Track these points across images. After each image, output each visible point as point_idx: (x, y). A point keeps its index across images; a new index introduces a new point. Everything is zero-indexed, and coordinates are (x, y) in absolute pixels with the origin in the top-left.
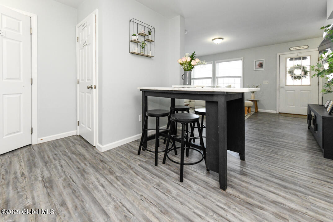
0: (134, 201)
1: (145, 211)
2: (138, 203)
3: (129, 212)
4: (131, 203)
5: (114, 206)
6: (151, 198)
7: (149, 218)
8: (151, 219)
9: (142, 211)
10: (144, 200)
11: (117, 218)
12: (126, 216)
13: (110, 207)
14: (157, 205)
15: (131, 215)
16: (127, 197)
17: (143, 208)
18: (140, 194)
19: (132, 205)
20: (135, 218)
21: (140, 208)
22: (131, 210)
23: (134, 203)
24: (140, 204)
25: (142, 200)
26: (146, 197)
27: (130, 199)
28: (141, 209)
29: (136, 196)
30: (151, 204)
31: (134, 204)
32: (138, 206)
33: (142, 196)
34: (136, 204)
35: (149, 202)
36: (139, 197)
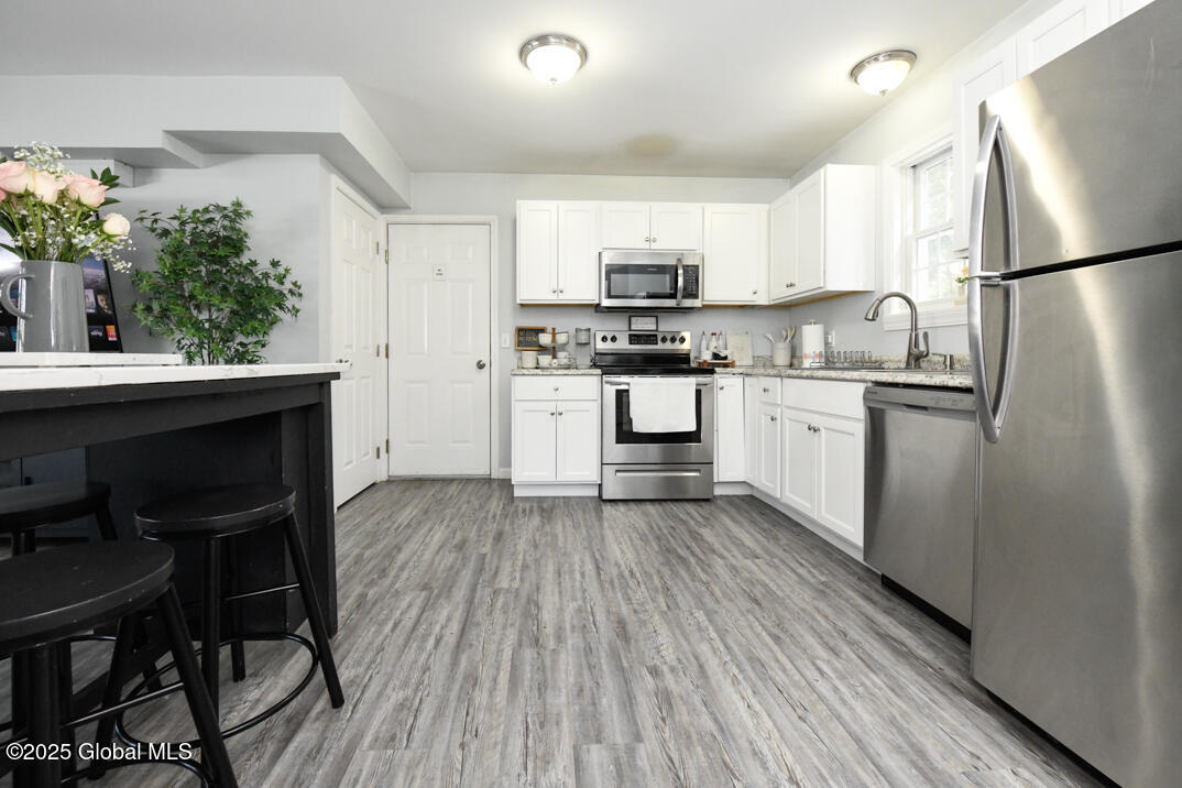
0: (496, 744)
1: (498, 707)
2: (493, 733)
3: (527, 728)
4: (505, 745)
5: (545, 771)
6: (453, 722)
7: (506, 691)
8: (507, 687)
9: (504, 711)
10: (474, 729)
11: (560, 735)
12: (542, 725)
13: (557, 775)
14: (466, 698)
15: (529, 719)
16: (496, 773)
17: (495, 715)
18: (458, 755)
19: (507, 738)
20: (529, 708)
21: (502, 719)
22: (522, 730)
23: (500, 739)
24: (491, 729)
25: (476, 735)
26: (460, 734)
27: (498, 756)
28: (500, 716)
29: (476, 752)
30: (471, 710)
31: (501, 737)
32: (499, 725)
33: (462, 746)
34: (499, 734)
35: (469, 719)
36: (474, 746)
